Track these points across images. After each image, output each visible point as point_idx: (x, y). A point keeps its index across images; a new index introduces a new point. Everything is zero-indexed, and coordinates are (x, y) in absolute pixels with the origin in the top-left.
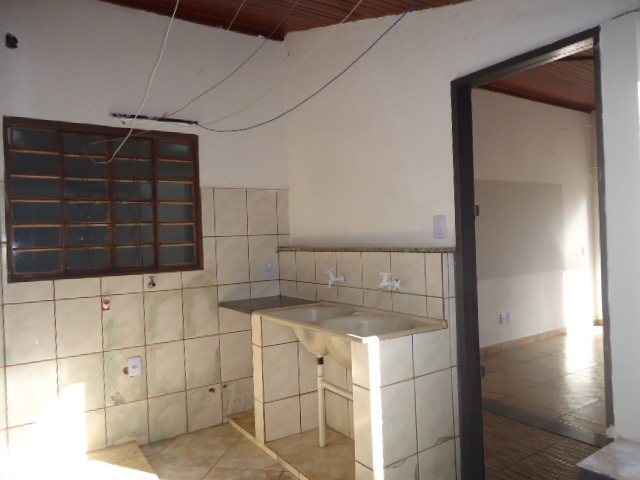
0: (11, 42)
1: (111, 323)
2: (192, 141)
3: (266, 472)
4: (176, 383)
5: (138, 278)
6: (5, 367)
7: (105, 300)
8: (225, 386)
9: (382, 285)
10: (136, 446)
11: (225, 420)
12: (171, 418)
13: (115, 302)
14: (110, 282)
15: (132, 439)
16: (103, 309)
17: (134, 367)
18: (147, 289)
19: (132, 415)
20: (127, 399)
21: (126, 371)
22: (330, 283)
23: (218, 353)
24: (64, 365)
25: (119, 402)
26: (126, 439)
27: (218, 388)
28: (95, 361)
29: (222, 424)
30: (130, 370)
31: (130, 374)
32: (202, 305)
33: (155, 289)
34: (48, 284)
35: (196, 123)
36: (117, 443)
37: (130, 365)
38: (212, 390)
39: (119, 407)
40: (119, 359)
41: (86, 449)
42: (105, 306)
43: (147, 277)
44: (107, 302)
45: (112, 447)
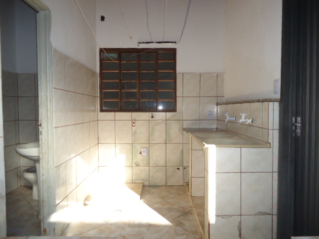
0: (103, 18)
1: (135, 132)
2: (174, 51)
3: (183, 208)
4: (162, 162)
5: (147, 113)
6: (98, 143)
7: (133, 122)
8: (185, 168)
9: (241, 121)
10: (142, 185)
11: (184, 184)
12: (159, 177)
13: (138, 123)
14: (135, 115)
15: (142, 182)
16: (133, 126)
17: (144, 152)
18: (151, 119)
19: (142, 172)
20: (141, 164)
21: (141, 153)
22: (226, 120)
23: (182, 151)
24: (118, 146)
25: (137, 165)
26: (140, 181)
27: (181, 168)
28: (129, 147)
29: (183, 185)
30: (142, 153)
31: (142, 155)
32: (175, 128)
33: (154, 119)
34: (113, 113)
35: (175, 42)
36: (137, 182)
37: (142, 151)
38: (178, 169)
39: (137, 167)
40: (138, 148)
41: (125, 182)
42: (133, 125)
43: (150, 114)
44: (134, 123)
45: (134, 183)
